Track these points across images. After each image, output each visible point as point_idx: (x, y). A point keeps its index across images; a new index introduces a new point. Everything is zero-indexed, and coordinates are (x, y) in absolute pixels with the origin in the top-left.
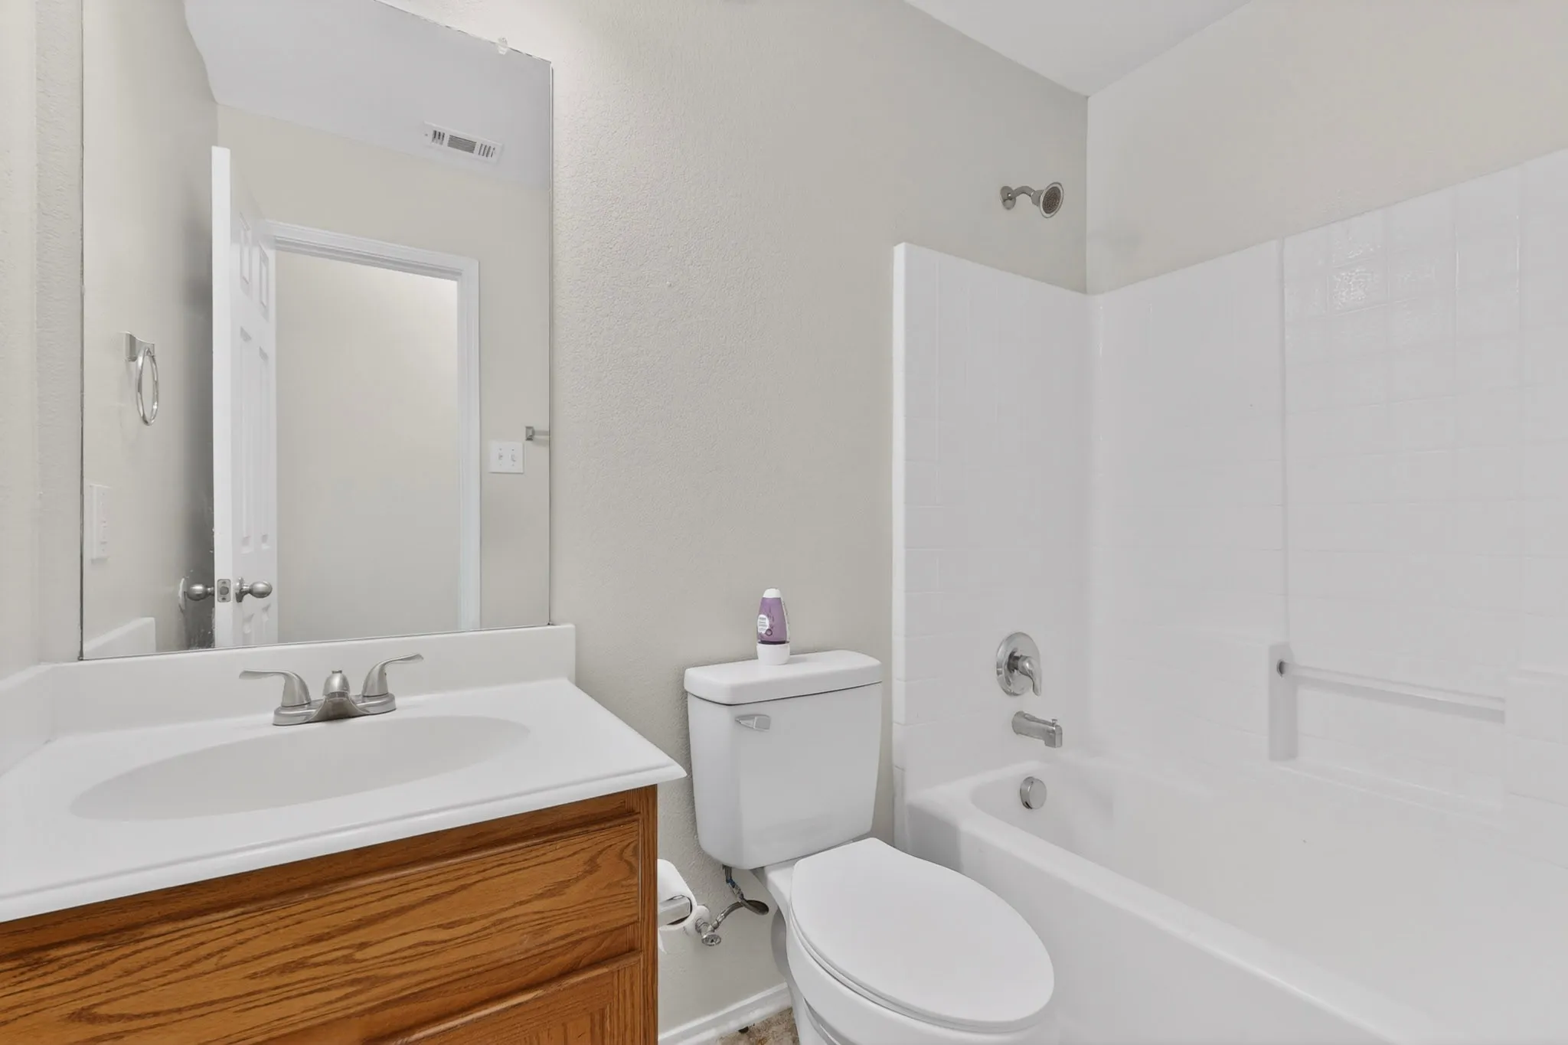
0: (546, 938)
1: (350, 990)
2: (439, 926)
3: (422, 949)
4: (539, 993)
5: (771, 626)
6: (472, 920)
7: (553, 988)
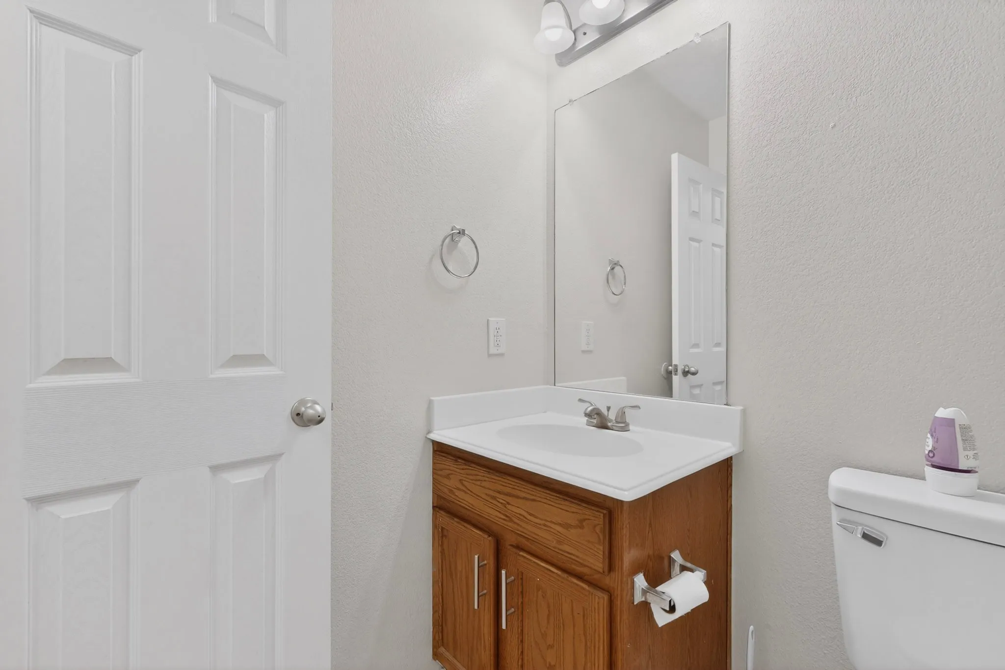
0: (561, 547)
1: (504, 517)
2: (527, 512)
3: (522, 517)
4: (559, 573)
5: (934, 448)
6: (536, 517)
7: (565, 576)
